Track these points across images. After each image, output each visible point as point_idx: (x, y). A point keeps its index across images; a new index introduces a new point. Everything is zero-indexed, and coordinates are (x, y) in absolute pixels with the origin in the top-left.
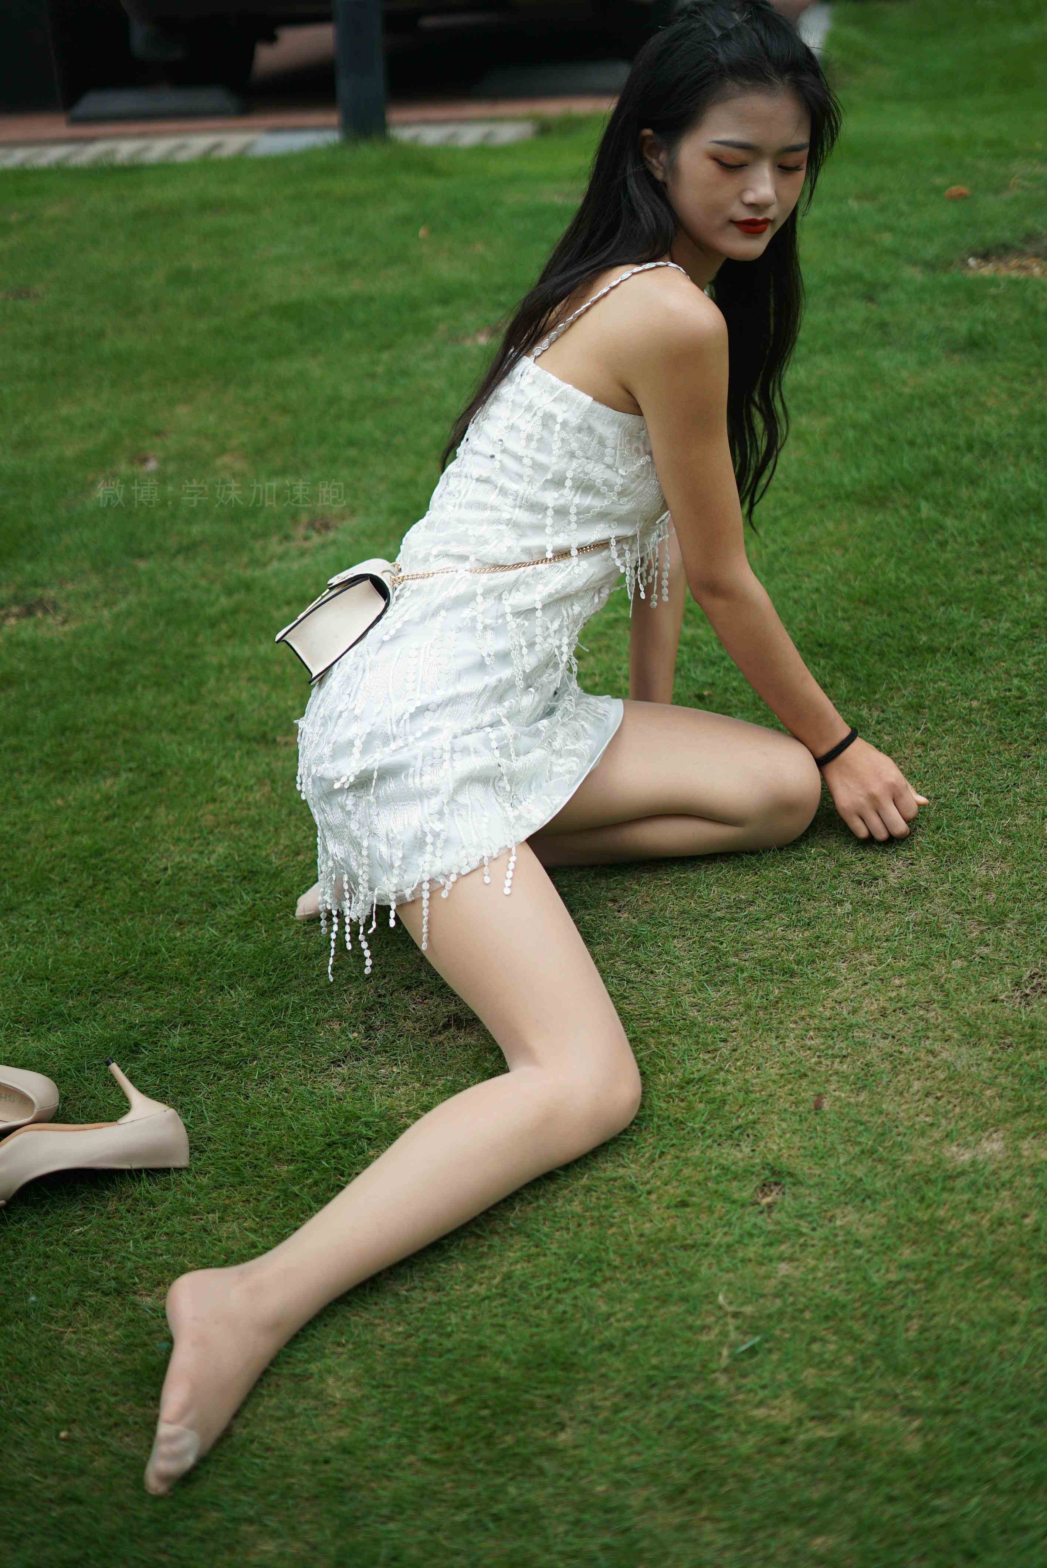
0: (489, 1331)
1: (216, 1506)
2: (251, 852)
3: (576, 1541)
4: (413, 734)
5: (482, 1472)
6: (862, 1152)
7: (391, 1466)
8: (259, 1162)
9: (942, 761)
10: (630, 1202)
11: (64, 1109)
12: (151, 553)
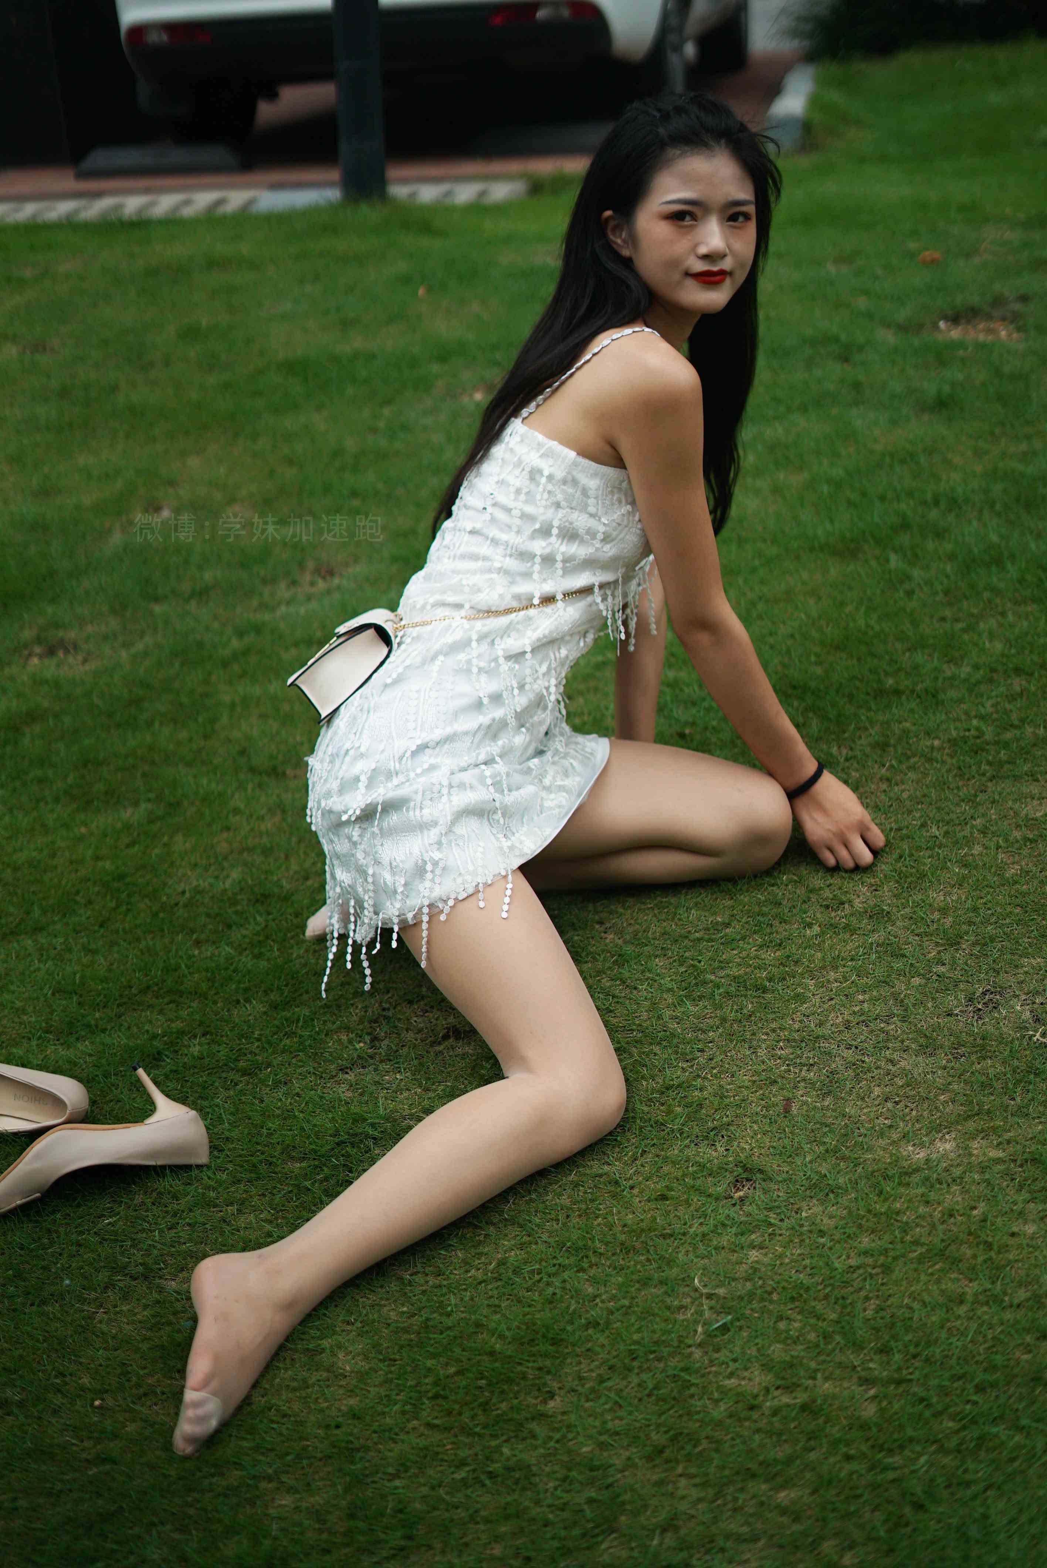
0: (485, 1311)
1: (238, 1465)
2: (263, 877)
3: (564, 1495)
4: (414, 770)
5: (479, 1435)
6: (827, 1151)
7: (397, 1430)
8: (274, 1160)
9: (905, 795)
10: (614, 1196)
11: (92, 1111)
12: (166, 597)
